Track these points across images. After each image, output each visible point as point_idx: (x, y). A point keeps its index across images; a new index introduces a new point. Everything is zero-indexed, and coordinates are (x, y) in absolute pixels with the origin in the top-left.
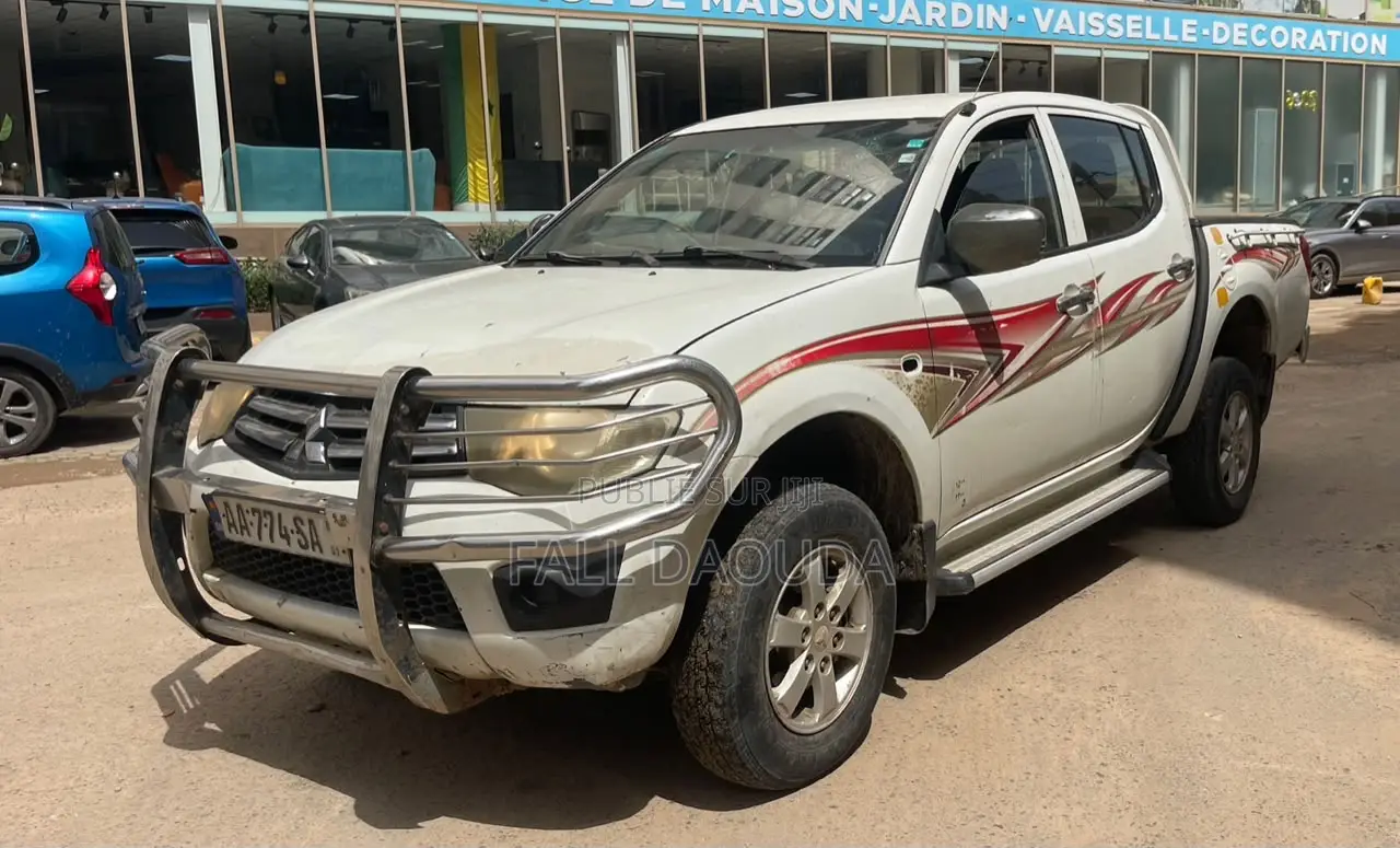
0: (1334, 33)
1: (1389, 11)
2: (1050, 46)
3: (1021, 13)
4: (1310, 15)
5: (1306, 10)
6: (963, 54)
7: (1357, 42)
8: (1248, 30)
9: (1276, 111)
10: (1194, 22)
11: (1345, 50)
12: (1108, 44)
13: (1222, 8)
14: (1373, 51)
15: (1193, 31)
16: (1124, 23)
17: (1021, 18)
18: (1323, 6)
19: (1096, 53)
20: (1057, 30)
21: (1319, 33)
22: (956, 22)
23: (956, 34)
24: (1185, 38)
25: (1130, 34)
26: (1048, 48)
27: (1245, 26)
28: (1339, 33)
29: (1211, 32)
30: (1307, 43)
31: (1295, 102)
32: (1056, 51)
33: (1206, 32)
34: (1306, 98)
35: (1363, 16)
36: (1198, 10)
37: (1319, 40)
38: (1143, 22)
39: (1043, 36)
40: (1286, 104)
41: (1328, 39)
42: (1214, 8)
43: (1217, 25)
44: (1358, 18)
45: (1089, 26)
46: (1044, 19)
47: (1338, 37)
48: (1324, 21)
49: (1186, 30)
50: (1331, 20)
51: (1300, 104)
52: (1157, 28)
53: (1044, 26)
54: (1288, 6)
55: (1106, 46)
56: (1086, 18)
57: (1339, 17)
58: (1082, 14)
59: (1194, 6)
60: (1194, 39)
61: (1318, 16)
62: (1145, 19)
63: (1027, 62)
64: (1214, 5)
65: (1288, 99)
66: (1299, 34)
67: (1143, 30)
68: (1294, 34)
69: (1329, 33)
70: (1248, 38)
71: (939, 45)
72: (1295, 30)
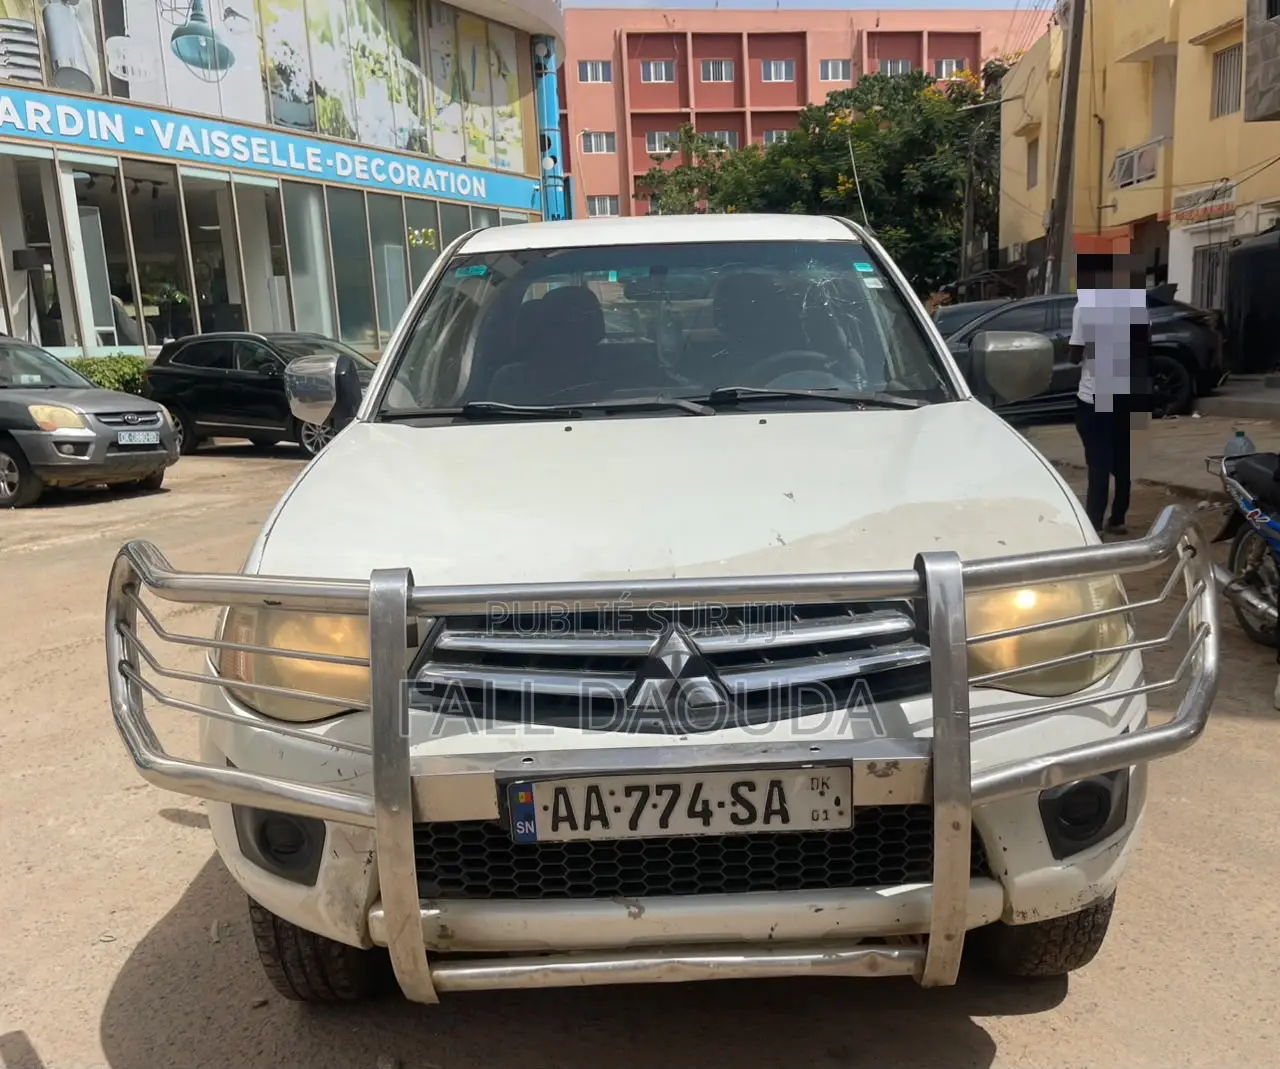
0: (443, 174)
1: (483, 156)
2: (175, 165)
3: (140, 126)
4: (419, 153)
5: (416, 147)
6: (76, 167)
7: (462, 184)
8: (368, 164)
9: (401, 247)
10: (318, 151)
11: (453, 190)
12: (235, 167)
13: (341, 139)
14: (475, 194)
15: (318, 160)
16: (248, 145)
17: (139, 130)
18: (430, 147)
19: (225, 177)
20: (180, 147)
21: (429, 172)
22: (64, 130)
23: (70, 143)
24: (312, 167)
25: (257, 159)
26: (173, 167)
27: (365, 159)
28: (446, 174)
29: (335, 163)
30: (421, 181)
31: (418, 240)
32: (182, 171)
33: (330, 162)
34: (426, 237)
35: (464, 159)
36: (320, 139)
37: (430, 179)
38: (268, 146)
39: (165, 153)
40: (410, 242)
41: (438, 178)
42: (336, 138)
43: (340, 156)
44: (460, 160)
45: (213, 146)
46: (164, 132)
47: (446, 178)
48: (433, 160)
49: (311, 159)
50: (437, 160)
51: (421, 242)
52: (283, 154)
53: (165, 142)
54: (400, 143)
55: (235, 170)
56: (210, 140)
57: (447, 158)
58: (204, 132)
59: (315, 134)
60: (319, 169)
61: (426, 155)
62: (269, 142)
63: (140, 181)
64: (333, 135)
65: (411, 237)
66: (413, 172)
67: (268, 155)
68: (409, 173)
69: (438, 172)
70: (369, 171)
71: (47, 154)
72: (410, 168)
